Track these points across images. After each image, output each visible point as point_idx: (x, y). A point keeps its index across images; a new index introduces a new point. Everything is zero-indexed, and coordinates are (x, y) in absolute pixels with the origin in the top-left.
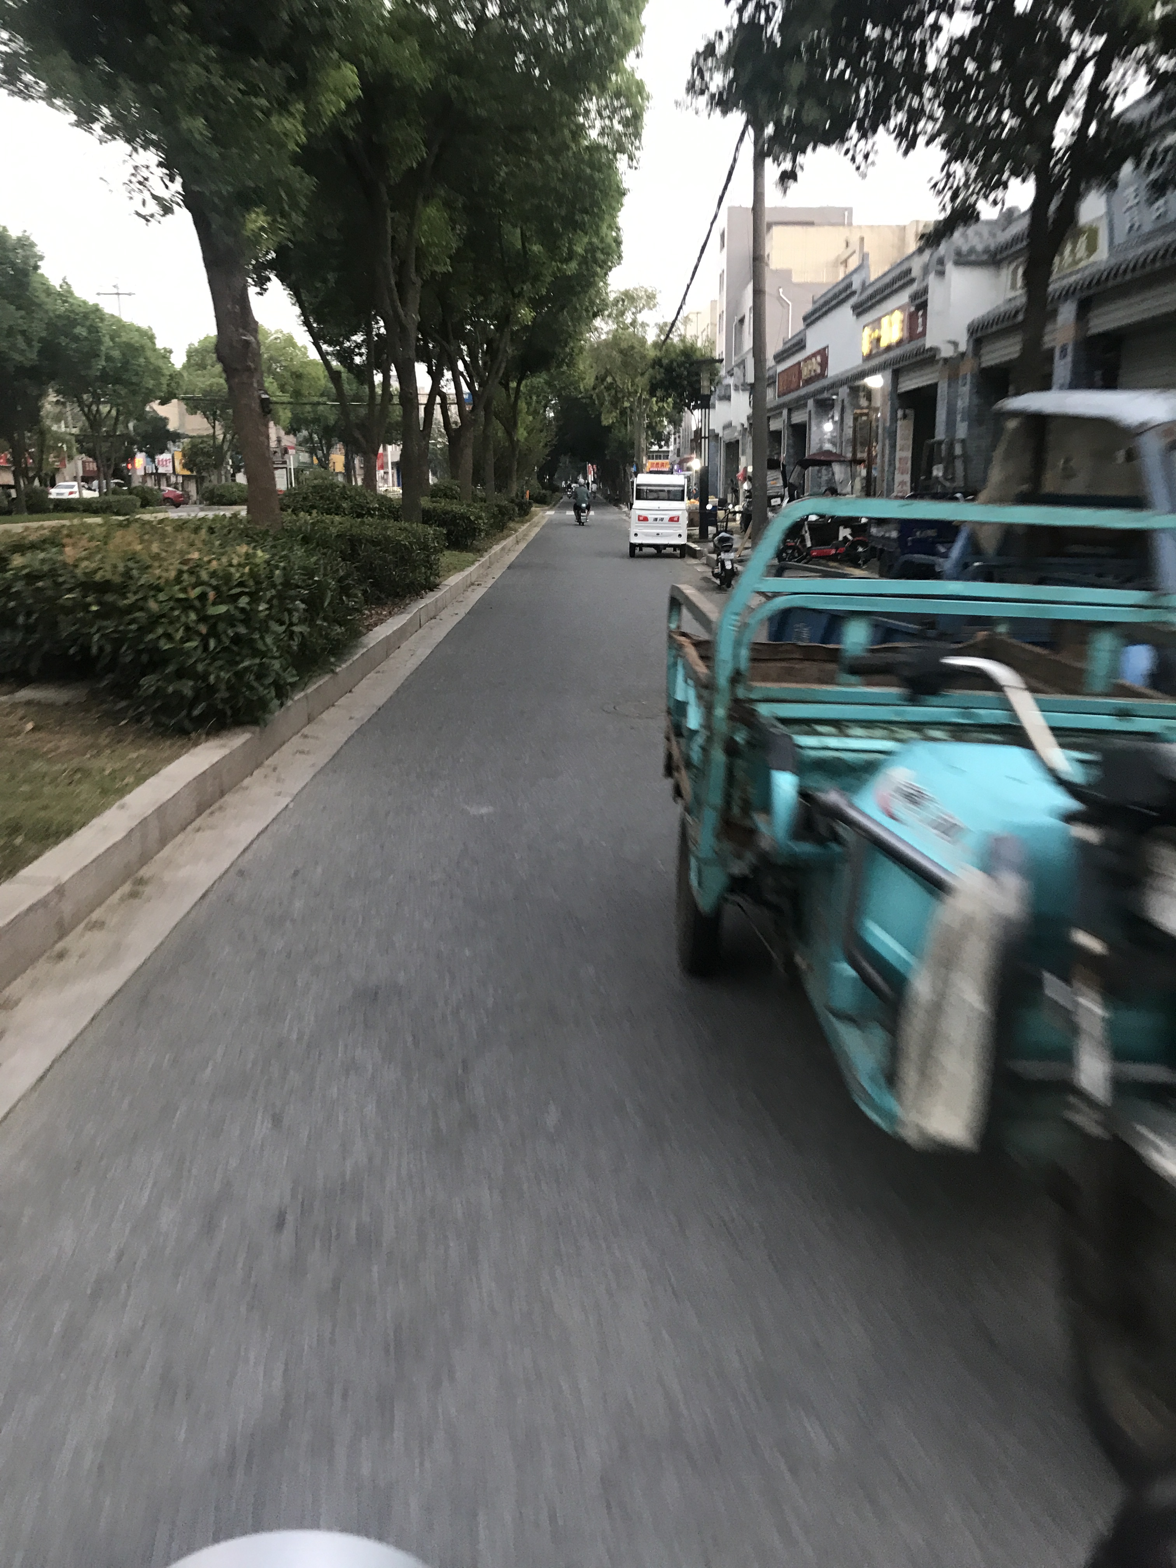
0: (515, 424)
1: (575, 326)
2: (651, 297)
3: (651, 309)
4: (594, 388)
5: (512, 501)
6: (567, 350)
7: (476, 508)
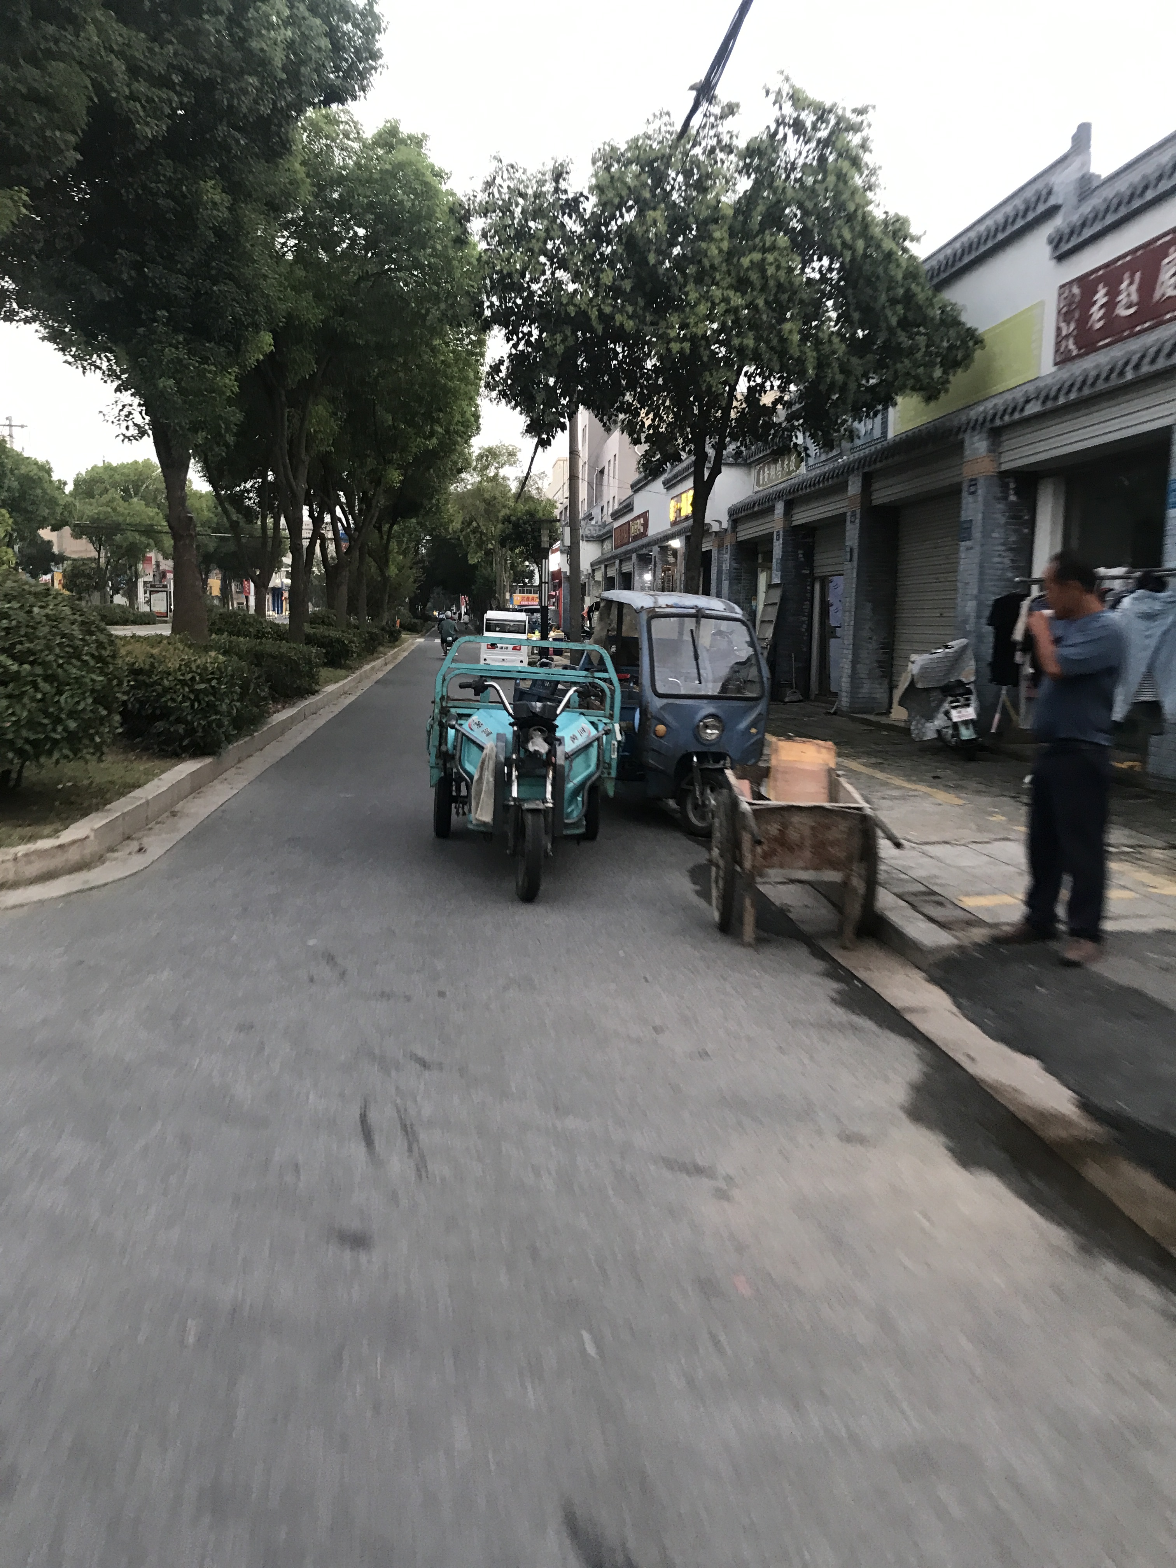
0: (387, 561)
1: (440, 483)
2: (512, 454)
3: (511, 465)
4: (461, 531)
5: (383, 629)
6: (434, 501)
7: (349, 634)
